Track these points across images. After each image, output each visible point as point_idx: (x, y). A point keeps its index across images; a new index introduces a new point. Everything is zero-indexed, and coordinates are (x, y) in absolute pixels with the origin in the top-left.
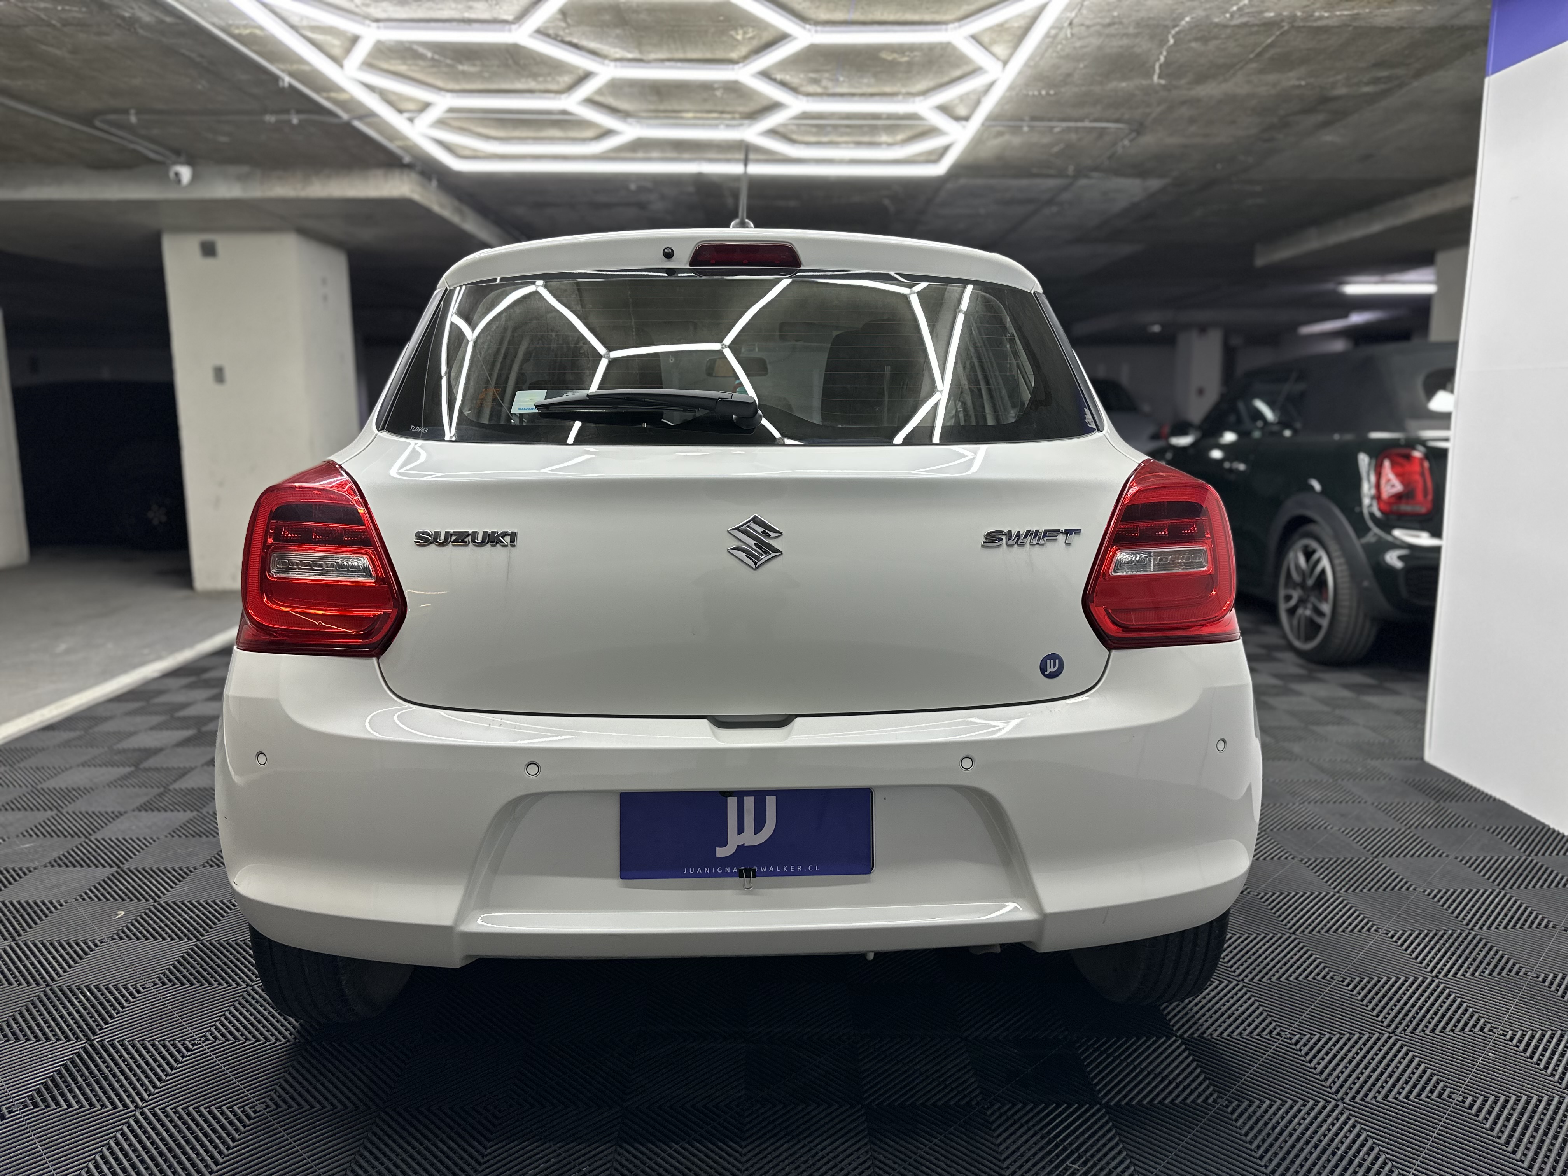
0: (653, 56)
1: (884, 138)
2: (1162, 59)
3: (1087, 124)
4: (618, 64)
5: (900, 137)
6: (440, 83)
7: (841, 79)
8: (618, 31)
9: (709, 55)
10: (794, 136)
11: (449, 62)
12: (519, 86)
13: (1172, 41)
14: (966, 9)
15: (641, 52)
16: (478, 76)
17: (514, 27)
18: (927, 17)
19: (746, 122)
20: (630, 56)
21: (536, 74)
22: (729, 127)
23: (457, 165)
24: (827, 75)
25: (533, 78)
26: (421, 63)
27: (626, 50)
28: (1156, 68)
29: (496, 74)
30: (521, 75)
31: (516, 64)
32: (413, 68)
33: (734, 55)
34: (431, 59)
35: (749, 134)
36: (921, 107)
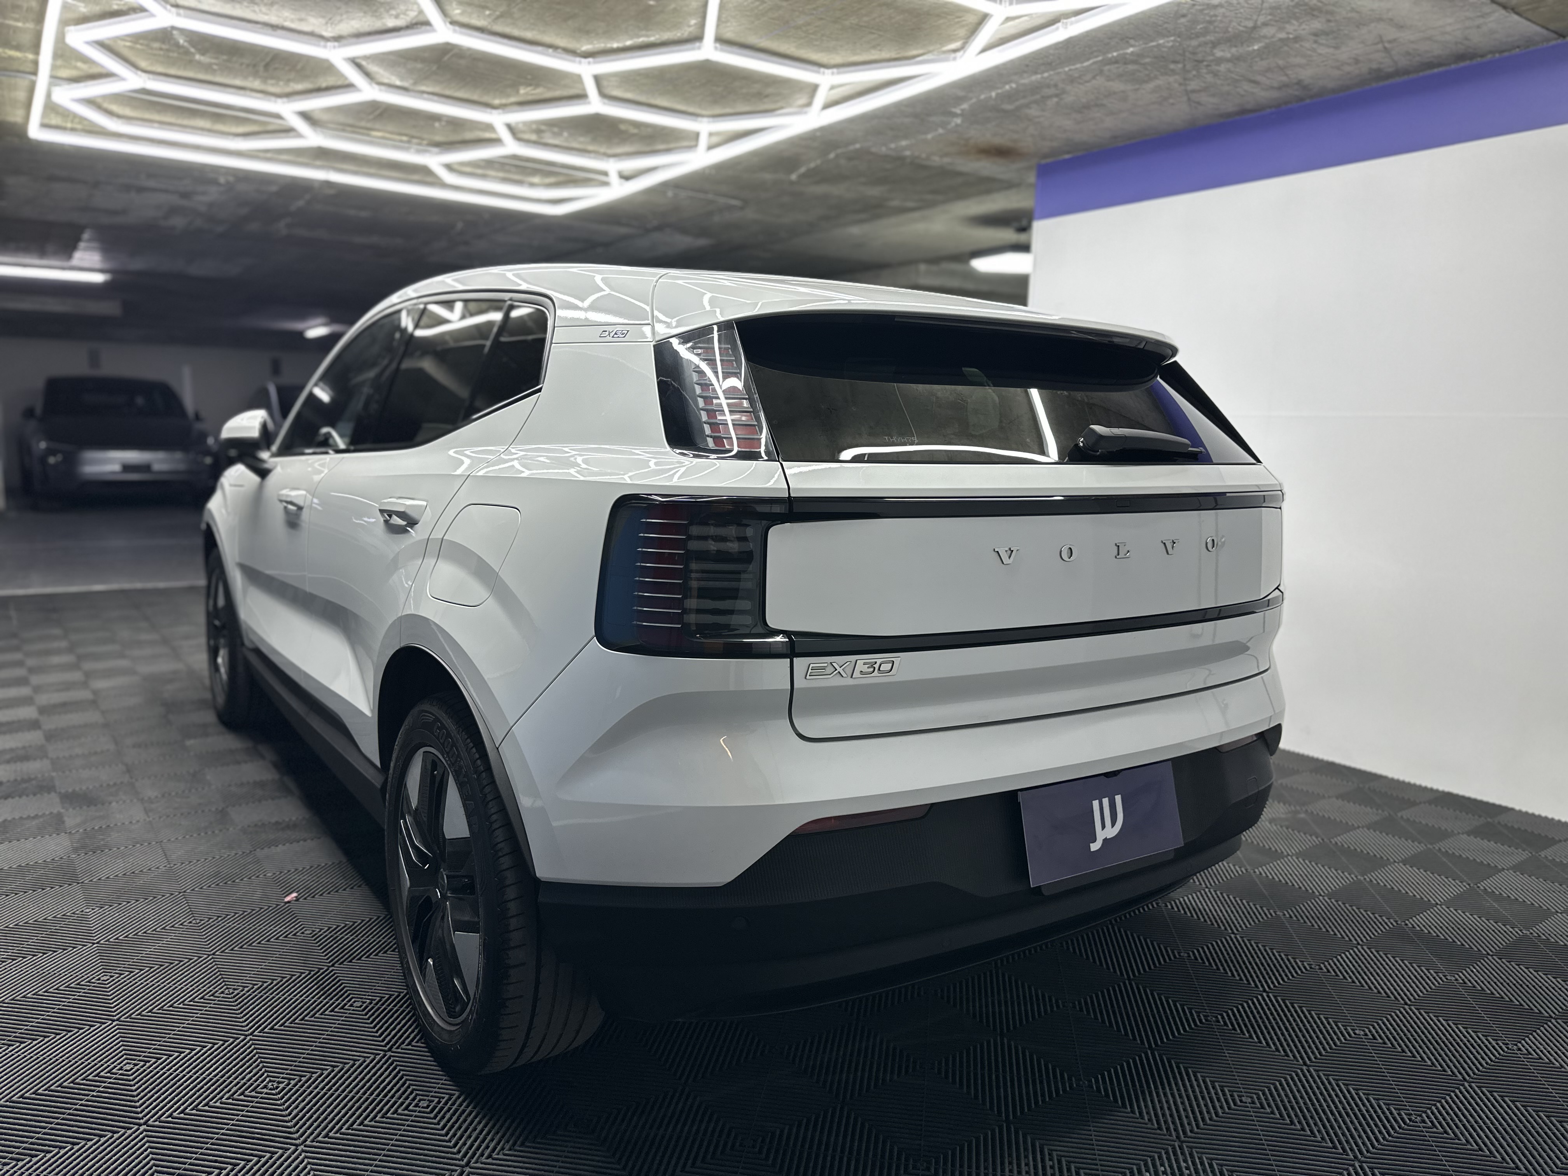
0: (423, 88)
1: (536, 180)
2: (812, 165)
3: (710, 196)
4: (383, 88)
5: (552, 180)
8: (419, 66)
9: (475, 97)
10: (456, 167)
11: (192, 50)
12: (238, 82)
13: (832, 156)
14: (728, 110)
15: (415, 83)
16: (208, 68)
17: (329, 44)
18: (691, 109)
19: (435, 150)
20: (398, 83)
21: (272, 78)
22: (419, 152)
23: (35, 132)
24: (556, 130)
25: (265, 80)
26: (156, 45)
27: (402, 79)
28: (803, 170)
29: (226, 69)
30: (256, 75)
31: (266, 66)
32: (138, 46)
33: (497, 102)
34: (177, 45)
35: (435, 161)
36: (612, 167)
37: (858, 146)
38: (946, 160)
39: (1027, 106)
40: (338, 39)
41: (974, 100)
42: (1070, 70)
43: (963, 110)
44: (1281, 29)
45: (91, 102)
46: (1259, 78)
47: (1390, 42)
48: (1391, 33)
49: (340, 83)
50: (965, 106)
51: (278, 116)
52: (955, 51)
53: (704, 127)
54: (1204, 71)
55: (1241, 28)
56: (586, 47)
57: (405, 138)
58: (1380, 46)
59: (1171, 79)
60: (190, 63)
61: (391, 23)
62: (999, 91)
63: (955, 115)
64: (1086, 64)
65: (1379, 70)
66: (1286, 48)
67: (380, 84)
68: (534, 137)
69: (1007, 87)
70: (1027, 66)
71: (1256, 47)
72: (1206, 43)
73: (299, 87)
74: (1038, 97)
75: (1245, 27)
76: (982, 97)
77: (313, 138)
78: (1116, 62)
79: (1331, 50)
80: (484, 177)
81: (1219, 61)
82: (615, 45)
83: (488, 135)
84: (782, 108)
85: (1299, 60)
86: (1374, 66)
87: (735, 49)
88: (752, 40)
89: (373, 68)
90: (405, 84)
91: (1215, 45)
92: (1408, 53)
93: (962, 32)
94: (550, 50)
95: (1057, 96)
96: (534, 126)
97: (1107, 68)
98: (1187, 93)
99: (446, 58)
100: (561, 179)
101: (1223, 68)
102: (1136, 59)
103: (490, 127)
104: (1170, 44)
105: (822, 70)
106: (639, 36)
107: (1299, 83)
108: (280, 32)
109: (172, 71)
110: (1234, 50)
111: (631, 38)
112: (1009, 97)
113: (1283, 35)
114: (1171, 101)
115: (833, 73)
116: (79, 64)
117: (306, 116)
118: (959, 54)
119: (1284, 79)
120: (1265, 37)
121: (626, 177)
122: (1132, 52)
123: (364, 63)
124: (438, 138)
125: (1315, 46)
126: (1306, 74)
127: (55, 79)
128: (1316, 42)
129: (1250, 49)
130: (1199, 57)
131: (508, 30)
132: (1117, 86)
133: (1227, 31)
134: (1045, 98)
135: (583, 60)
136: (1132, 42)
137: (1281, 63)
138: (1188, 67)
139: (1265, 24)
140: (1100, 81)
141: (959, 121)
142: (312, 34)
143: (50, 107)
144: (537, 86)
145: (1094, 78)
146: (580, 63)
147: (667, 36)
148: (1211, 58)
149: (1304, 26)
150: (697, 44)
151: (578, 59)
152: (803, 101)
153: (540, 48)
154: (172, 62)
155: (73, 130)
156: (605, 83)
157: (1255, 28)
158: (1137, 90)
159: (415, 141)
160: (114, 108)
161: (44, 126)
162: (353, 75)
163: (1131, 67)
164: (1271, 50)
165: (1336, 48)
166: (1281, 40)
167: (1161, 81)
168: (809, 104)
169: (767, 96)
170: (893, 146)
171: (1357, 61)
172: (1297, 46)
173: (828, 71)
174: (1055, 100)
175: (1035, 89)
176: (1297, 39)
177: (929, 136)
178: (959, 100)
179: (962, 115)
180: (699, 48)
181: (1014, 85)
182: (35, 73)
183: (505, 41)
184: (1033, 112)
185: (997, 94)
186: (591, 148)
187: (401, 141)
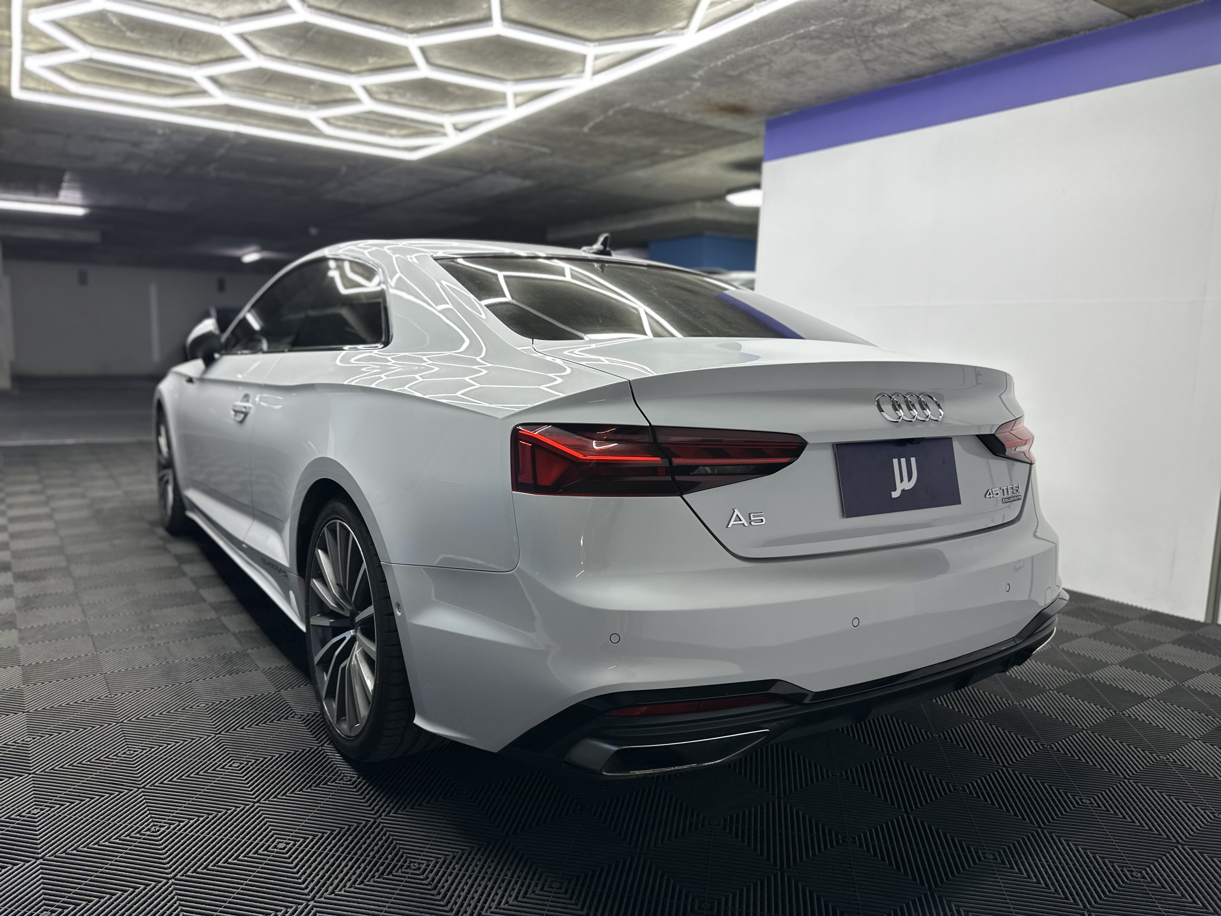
0: (297, 58)
1: (394, 131)
2: (598, 120)
3: (526, 145)
4: (268, 58)
5: (405, 132)
6: (90, 39)
7: (409, 95)
8: (291, 41)
9: (336, 65)
10: (332, 121)
11: (124, 28)
12: (161, 53)
13: (611, 112)
14: (525, 76)
15: (291, 54)
16: (136, 42)
17: (222, 23)
18: (498, 75)
19: (314, 107)
20: (278, 53)
21: (186, 50)
22: (301, 108)
23: (17, 93)
24: (401, 91)
25: (180, 51)
26: (97, 24)
27: (280, 51)
28: (591, 124)
29: (152, 43)
30: (173, 48)
31: (180, 41)
32: (84, 26)
33: (353, 69)
34: (111, 24)
35: (314, 116)
36: (447, 121)
37: (628, 105)
38: (697, 117)
39: (747, 72)
40: (229, 19)
41: (706, 68)
42: (772, 44)
43: (700, 76)
44: (920, 11)
45: (55, 69)
46: (914, 50)
47: (1005, 21)
48: (1003, 15)
49: (235, 54)
50: (701, 72)
51: (191, 80)
52: (683, 28)
53: (509, 89)
54: (871, 45)
55: (891, 11)
56: (410, 26)
57: (291, 98)
58: (997, 25)
59: (849, 51)
60: (124, 39)
61: (265, 7)
62: (724, 60)
63: (694, 80)
64: (783, 39)
65: (1001, 44)
66: (928, 27)
67: (265, 55)
68: (385, 97)
69: (728, 58)
70: (739, 40)
71: (905, 25)
72: (867, 23)
73: (206, 57)
74: (752, 65)
75: (893, 9)
76: (712, 65)
77: (220, 98)
78: (804, 37)
79: (962, 28)
80: (354, 129)
81: (881, 37)
82: (431, 24)
83: (351, 96)
84: (564, 74)
85: (940, 36)
86: (998, 40)
87: (520, 27)
88: (531, 19)
89: (258, 42)
90: (284, 55)
91: (874, 23)
92: (1020, 31)
93: (684, 14)
94: (385, 28)
95: (767, 64)
96: (384, 89)
97: (799, 42)
98: (865, 62)
99: (310, 34)
100: (412, 131)
101: (885, 42)
102: (818, 35)
103: (349, 89)
104: (841, 23)
105: (587, 43)
106: (448, 17)
107: (945, 54)
108: (185, 14)
109: (112, 45)
110: (889, 28)
111: (442, 18)
112: (732, 65)
113: (922, 16)
114: (854, 68)
115: (595, 46)
116: (44, 40)
117: (214, 80)
118: (685, 31)
119: (933, 51)
120: (910, 18)
121: (461, 130)
122: (814, 31)
123: (250, 38)
124: (316, 98)
125: (949, 25)
126: (948, 47)
127: (26, 52)
128: (948, 21)
129: (901, 27)
130: (865, 33)
131: (351, 12)
132: (810, 57)
133: (880, 13)
134: (759, 66)
135: (410, 36)
136: (812, 21)
137: (927, 38)
138: (859, 41)
139: (907, 8)
140: (796, 53)
141: (698, 84)
142: (208, 16)
143: (25, 74)
144: (381, 57)
145: (791, 49)
146: (407, 37)
147: (468, 17)
148: (874, 34)
149: (936, 9)
150: (490, 23)
151: (405, 35)
152: (579, 68)
153: (377, 26)
154: (111, 38)
155: (46, 92)
156: (430, 54)
157: (900, 10)
158: (825, 60)
159: (298, 100)
160: (73, 74)
161: (23, 88)
162: (242, 47)
163: (817, 42)
164: (916, 27)
165: (965, 26)
166: (922, 20)
167: (842, 53)
168: (583, 71)
169: (552, 65)
170: (654, 104)
171: (984, 37)
172: (935, 24)
173: (591, 45)
174: (766, 68)
175: (750, 59)
176: (934, 19)
177: (680, 97)
178: (696, 68)
179: (701, 79)
180: (492, 26)
181: (733, 56)
182: (10, 46)
183: (351, 20)
184: (753, 77)
185: (723, 64)
186: (430, 105)
187: (288, 101)
